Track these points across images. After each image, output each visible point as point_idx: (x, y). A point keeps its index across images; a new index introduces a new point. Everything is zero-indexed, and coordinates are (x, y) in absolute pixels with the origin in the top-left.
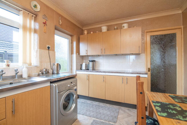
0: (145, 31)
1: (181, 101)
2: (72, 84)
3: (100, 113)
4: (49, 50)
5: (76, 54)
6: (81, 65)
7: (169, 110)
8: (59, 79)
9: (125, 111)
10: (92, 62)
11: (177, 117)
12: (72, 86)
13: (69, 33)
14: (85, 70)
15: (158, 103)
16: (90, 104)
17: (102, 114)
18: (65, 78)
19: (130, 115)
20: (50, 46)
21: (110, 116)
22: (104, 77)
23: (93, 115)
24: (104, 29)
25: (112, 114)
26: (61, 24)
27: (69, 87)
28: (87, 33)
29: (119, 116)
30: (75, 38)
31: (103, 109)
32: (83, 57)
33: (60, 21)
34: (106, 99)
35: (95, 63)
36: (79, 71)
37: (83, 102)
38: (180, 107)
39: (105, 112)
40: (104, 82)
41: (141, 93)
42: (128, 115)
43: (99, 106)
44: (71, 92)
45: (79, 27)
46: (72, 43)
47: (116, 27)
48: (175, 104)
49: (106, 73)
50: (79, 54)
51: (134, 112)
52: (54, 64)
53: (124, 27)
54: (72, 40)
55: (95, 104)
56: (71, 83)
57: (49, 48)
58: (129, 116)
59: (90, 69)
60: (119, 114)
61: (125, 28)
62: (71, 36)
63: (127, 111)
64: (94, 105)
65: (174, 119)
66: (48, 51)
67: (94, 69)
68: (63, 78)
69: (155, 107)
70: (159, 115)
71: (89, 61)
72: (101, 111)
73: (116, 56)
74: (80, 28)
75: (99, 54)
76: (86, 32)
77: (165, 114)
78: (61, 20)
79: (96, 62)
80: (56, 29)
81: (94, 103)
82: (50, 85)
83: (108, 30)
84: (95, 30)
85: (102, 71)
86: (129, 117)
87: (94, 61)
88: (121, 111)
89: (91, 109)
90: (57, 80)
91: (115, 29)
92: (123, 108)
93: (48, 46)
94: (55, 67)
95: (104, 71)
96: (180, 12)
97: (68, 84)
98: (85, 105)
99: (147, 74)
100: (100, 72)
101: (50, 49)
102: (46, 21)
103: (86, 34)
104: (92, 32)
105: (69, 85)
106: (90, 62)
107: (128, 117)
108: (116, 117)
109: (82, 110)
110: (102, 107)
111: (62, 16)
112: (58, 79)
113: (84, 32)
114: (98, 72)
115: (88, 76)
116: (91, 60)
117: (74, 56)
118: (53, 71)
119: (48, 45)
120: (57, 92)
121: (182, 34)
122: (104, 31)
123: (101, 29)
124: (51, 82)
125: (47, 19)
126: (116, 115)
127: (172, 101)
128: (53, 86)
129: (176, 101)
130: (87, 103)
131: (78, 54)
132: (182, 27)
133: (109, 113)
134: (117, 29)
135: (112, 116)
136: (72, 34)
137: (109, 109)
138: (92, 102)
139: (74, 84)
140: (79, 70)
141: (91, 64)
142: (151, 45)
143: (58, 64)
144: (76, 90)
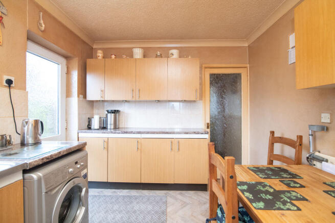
0: (204, 66)
1: (265, 175)
2: (79, 166)
3: (135, 212)
4: (10, 87)
5: (78, 96)
6: (90, 120)
7: (261, 195)
8: (48, 160)
9: (176, 199)
10: (113, 114)
11: (277, 206)
12: (78, 170)
13: (63, 51)
14: (98, 129)
15: (243, 185)
16: (110, 196)
17: (138, 212)
18: (62, 154)
19: (185, 202)
20: (13, 79)
21: (153, 212)
22: (138, 141)
23: (122, 218)
24: (138, 53)
25: (157, 208)
26: (43, 28)
27: (71, 173)
28: (104, 57)
29: (168, 210)
30: (75, 63)
31: (138, 203)
32: (92, 103)
33: (42, 22)
34: (143, 182)
35: (119, 115)
36: (85, 132)
37: (96, 196)
38: (270, 187)
39: (143, 207)
40: (139, 151)
41: (232, 177)
42: (182, 205)
43: (130, 197)
44: (76, 183)
45: (84, 42)
46: (68, 73)
47: (159, 53)
48: (263, 183)
49: (142, 135)
50: (85, 97)
51: (190, 196)
52: (27, 123)
53: (173, 54)
54: (68, 68)
55: (121, 194)
56: (76, 163)
57: (9, 82)
58: (184, 205)
59: (109, 128)
60: (168, 205)
61: (174, 57)
62: (66, 57)
63: (179, 197)
64: (120, 196)
65: (274, 210)
66: (7, 90)
67: (116, 127)
68: (55, 155)
69: (244, 194)
70: (255, 208)
71: (108, 111)
72: (136, 207)
73: (159, 104)
74: (87, 44)
75: (129, 98)
76: (100, 54)
77: (261, 205)
78: (43, 20)
79: (121, 114)
80: (30, 38)
81: (118, 193)
82: (22, 178)
83: (144, 56)
84: (119, 53)
85: (134, 130)
86: (184, 207)
87: (118, 111)
88: (170, 200)
89: (116, 207)
90: (41, 163)
91: (157, 56)
92: (172, 193)
93: (6, 77)
94: (29, 129)
95: (138, 130)
96: (246, 45)
97: (69, 168)
98: (101, 200)
99: (207, 133)
100: (131, 132)
101: (13, 85)
102: (3, 16)
103: (100, 58)
104: (113, 57)
105: (71, 170)
106: (109, 114)
107: (182, 208)
108: (164, 213)
109: (95, 214)
110: (136, 198)
111: (46, 13)
112: (45, 160)
113: (96, 53)
114: (126, 133)
115: (107, 142)
116: (112, 110)
117: (75, 100)
118: (24, 137)
119: (8, 75)
120: (44, 190)
121: (247, 76)
122: (138, 57)
123: (132, 52)
124: (25, 171)
125: (4, 11)
126: (163, 208)
127: (256, 177)
128: (32, 178)
129: (261, 176)
130: (104, 196)
131: (81, 96)
132: (248, 65)
133: (150, 207)
134: (161, 56)
135: (156, 212)
136: (69, 54)
137: (148, 200)
138: (114, 192)
139: (83, 165)
140: (85, 129)
141: (111, 117)
142: (210, 87)
143: (36, 122)
144: (85, 176)
